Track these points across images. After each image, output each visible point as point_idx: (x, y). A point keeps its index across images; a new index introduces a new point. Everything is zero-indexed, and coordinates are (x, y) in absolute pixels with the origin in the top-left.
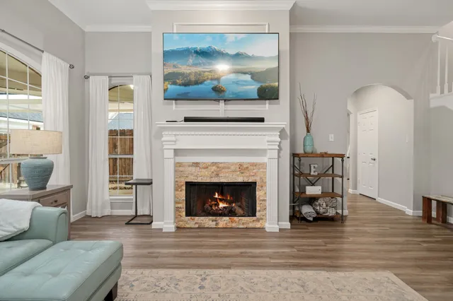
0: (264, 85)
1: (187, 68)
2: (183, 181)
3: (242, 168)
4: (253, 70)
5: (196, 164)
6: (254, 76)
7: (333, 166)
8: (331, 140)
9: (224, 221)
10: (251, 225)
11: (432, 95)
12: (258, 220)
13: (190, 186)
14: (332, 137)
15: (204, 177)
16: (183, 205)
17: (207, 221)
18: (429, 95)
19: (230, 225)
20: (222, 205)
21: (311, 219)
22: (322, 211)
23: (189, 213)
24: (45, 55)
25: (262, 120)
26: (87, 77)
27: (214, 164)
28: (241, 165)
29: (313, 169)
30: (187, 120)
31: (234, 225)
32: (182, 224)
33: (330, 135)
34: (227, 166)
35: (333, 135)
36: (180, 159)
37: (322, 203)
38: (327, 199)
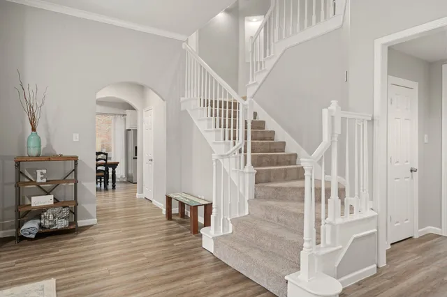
7: (75, 170)
8: (74, 140)
11: (182, 99)
14: (76, 137)
18: (180, 99)
21: (33, 236)
22: (47, 224)
29: (39, 176)
33: (74, 135)
35: (78, 135)
37: (49, 214)
38: (56, 210)
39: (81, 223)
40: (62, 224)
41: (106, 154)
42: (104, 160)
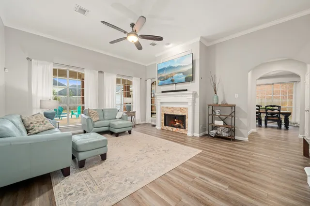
0: (187, 76)
1: (164, 74)
2: (163, 113)
3: (181, 109)
4: (183, 71)
5: (167, 107)
6: (184, 73)
7: (235, 111)
8: (236, 97)
9: (175, 129)
10: (184, 132)
12: (186, 131)
13: (166, 115)
14: (236, 96)
15: (169, 112)
16: (163, 121)
17: (170, 128)
19: (177, 131)
20: (177, 124)
21: (214, 136)
22: (219, 133)
23: (165, 125)
24: (133, 78)
25: (186, 90)
26: (146, 80)
27: (172, 107)
28: (180, 108)
30: (163, 92)
31: (178, 131)
32: (163, 128)
34: (176, 109)
35: (237, 94)
36: (162, 106)
37: (220, 129)
38: (223, 128)
39: (237, 138)
40: (225, 135)
41: (280, 107)
42: (278, 110)
